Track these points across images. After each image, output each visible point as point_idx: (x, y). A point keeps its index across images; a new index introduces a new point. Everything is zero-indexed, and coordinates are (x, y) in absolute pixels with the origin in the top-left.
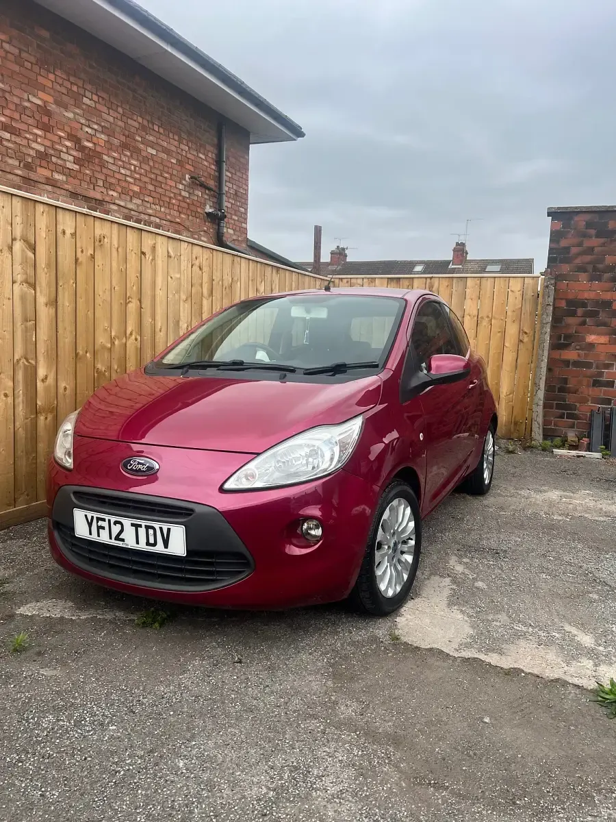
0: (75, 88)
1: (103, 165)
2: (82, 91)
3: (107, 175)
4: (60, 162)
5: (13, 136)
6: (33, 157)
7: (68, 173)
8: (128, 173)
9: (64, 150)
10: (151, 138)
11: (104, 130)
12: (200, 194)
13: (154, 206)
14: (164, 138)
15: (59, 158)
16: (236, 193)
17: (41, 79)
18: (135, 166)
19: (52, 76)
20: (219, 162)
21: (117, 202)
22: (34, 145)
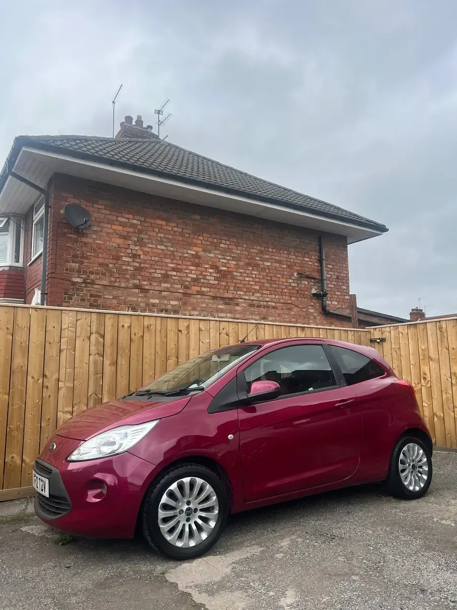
0: (215, 241)
1: (233, 278)
2: (219, 241)
3: (236, 283)
4: (205, 281)
5: (178, 273)
6: (189, 282)
7: (211, 286)
8: (251, 279)
9: (209, 274)
10: (267, 256)
11: (234, 259)
12: (307, 283)
13: (270, 296)
14: (275, 254)
15: (205, 279)
16: (337, 278)
17: (194, 241)
18: (256, 275)
19: (201, 238)
20: (320, 261)
21: (243, 297)
22: (190, 275)
